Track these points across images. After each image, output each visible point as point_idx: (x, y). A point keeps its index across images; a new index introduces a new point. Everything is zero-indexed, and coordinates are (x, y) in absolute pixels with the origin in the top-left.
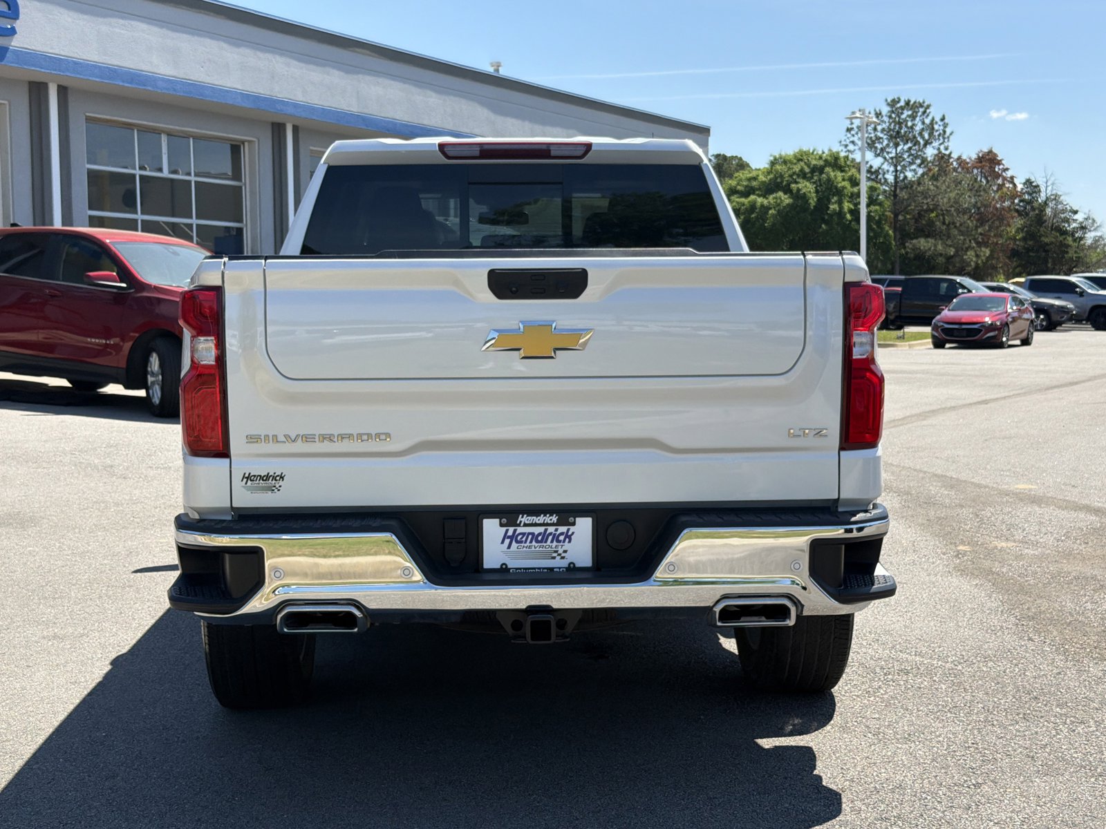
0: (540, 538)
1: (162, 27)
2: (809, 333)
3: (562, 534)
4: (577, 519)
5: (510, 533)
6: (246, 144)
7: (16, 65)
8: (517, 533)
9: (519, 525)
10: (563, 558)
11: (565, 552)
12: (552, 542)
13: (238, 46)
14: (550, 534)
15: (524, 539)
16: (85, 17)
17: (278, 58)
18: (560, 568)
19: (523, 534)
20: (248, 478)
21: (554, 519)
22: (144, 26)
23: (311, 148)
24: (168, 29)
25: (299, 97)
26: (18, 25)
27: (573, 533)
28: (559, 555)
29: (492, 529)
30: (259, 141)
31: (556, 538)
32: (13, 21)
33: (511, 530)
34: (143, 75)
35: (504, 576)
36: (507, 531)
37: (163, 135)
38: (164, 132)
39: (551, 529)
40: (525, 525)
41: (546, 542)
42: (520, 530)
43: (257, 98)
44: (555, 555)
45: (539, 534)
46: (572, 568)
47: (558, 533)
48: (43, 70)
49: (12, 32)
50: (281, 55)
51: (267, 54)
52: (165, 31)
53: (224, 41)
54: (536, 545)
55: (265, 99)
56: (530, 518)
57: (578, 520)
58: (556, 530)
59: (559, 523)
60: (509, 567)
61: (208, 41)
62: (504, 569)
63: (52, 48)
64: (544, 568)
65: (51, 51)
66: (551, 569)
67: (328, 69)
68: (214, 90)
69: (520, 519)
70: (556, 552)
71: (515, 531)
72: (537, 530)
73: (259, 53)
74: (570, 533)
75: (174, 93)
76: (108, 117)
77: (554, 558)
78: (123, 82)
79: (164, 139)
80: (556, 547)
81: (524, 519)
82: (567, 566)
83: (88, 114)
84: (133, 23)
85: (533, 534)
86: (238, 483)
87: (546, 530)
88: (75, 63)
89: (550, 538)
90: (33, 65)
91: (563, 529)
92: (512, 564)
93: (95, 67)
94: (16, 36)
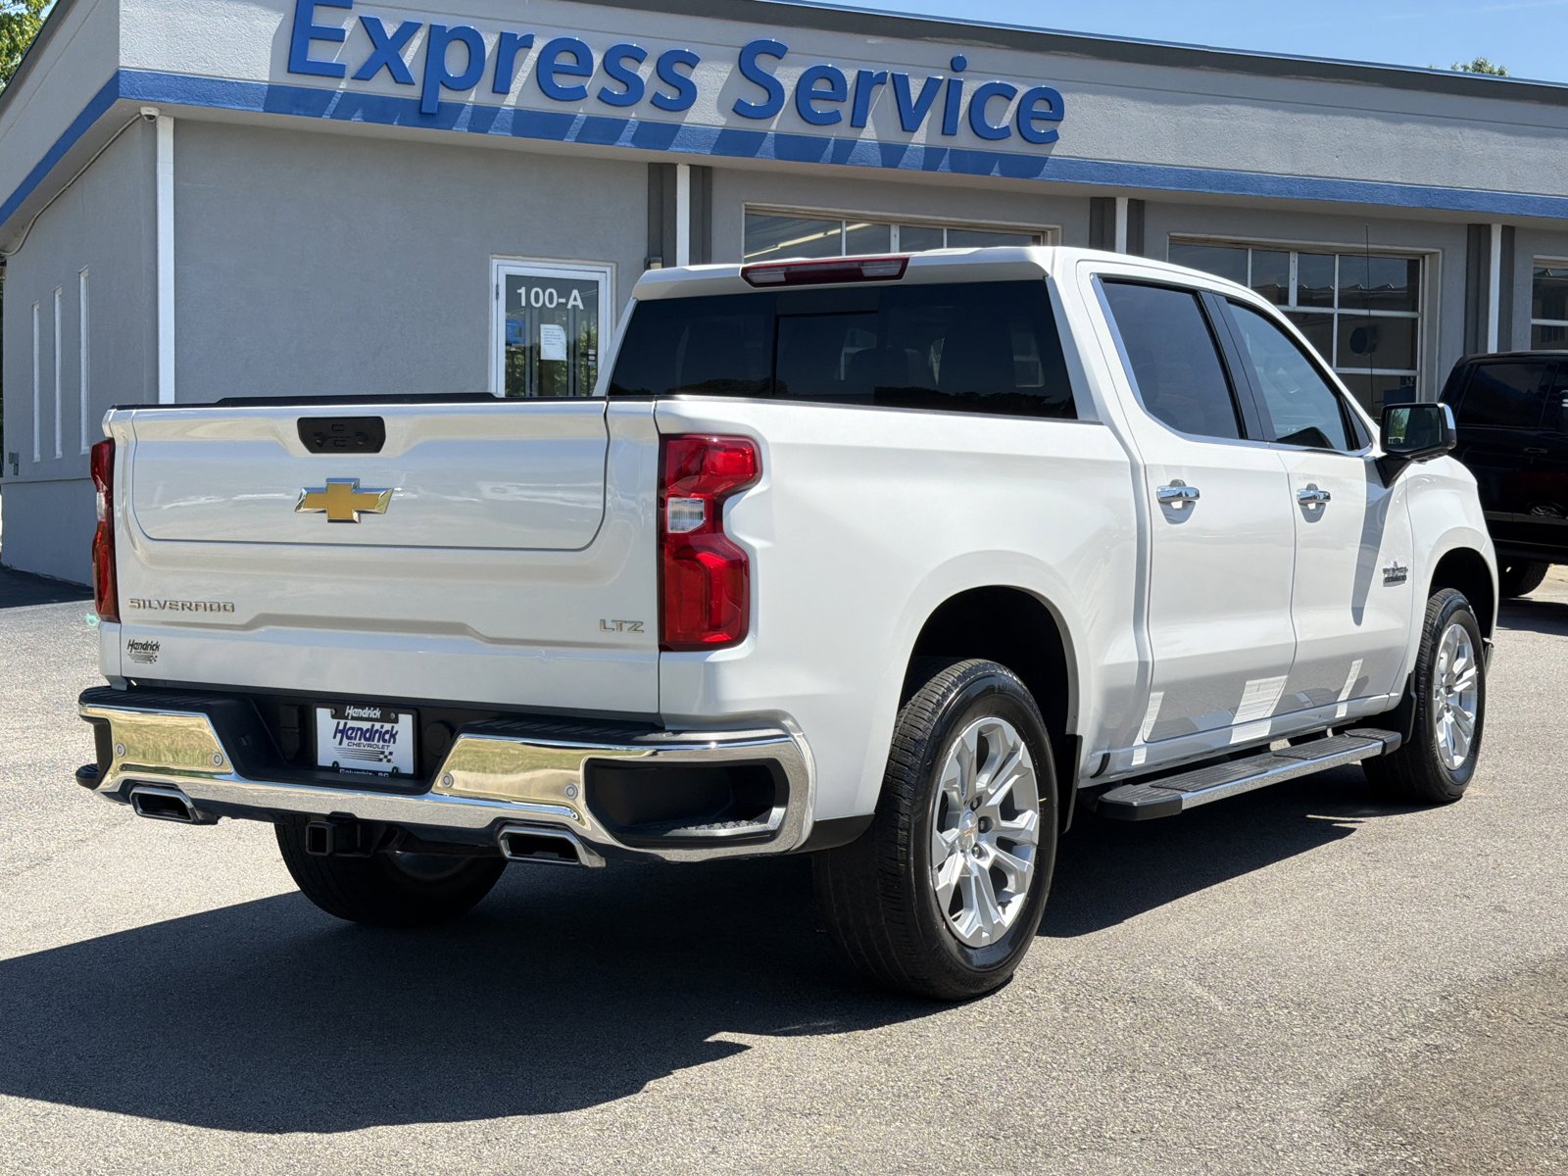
0: (368, 735)
1: (1275, 109)
2: (608, 497)
3: (387, 732)
4: (400, 715)
5: (341, 727)
6: (1427, 257)
7: (1057, 179)
8: (348, 726)
9: (346, 718)
10: (389, 761)
11: (391, 753)
12: (379, 741)
13: (1400, 122)
14: (377, 731)
15: (353, 735)
16: (1160, 107)
17: (1467, 132)
18: (384, 772)
19: (353, 729)
20: (132, 645)
21: (377, 713)
22: (1248, 110)
23: (1536, 257)
24: (1285, 110)
25: (1502, 184)
26: (1062, 128)
27: (397, 732)
28: (386, 757)
29: (325, 720)
30: (1443, 253)
31: (382, 737)
32: (1056, 123)
33: (342, 722)
34: (1241, 176)
35: (336, 778)
36: (338, 724)
37: (1291, 254)
38: (1294, 250)
39: (377, 726)
40: (353, 718)
41: (373, 741)
42: (351, 724)
43: (1427, 192)
44: (382, 756)
45: (367, 730)
46: (395, 774)
47: (384, 730)
48: (1093, 183)
49: (1053, 137)
50: (1473, 127)
51: (1448, 129)
52: (1278, 114)
53: (1377, 118)
54: (365, 743)
55: (1442, 193)
56: (356, 710)
57: (402, 717)
58: (382, 727)
59: (383, 719)
60: (341, 766)
61: (1348, 120)
62: (335, 768)
63: (1108, 153)
64: (370, 771)
65: (1106, 157)
66: (375, 773)
67: (1557, 140)
68: (1355, 186)
69: (347, 711)
70: (383, 753)
71: (346, 724)
72: (366, 725)
73: (1436, 130)
74: (394, 732)
75: (1289, 196)
76: (1203, 236)
77: (381, 760)
78: (1211, 188)
79: (1294, 259)
80: (383, 747)
81: (351, 711)
82: (390, 770)
83: (1172, 234)
84: (1230, 107)
85: (361, 729)
86: (126, 650)
87: (373, 726)
88: (1141, 169)
89: (377, 735)
90: (1082, 178)
91: (387, 726)
92: (345, 763)
93: (1170, 171)
94: (1058, 142)
